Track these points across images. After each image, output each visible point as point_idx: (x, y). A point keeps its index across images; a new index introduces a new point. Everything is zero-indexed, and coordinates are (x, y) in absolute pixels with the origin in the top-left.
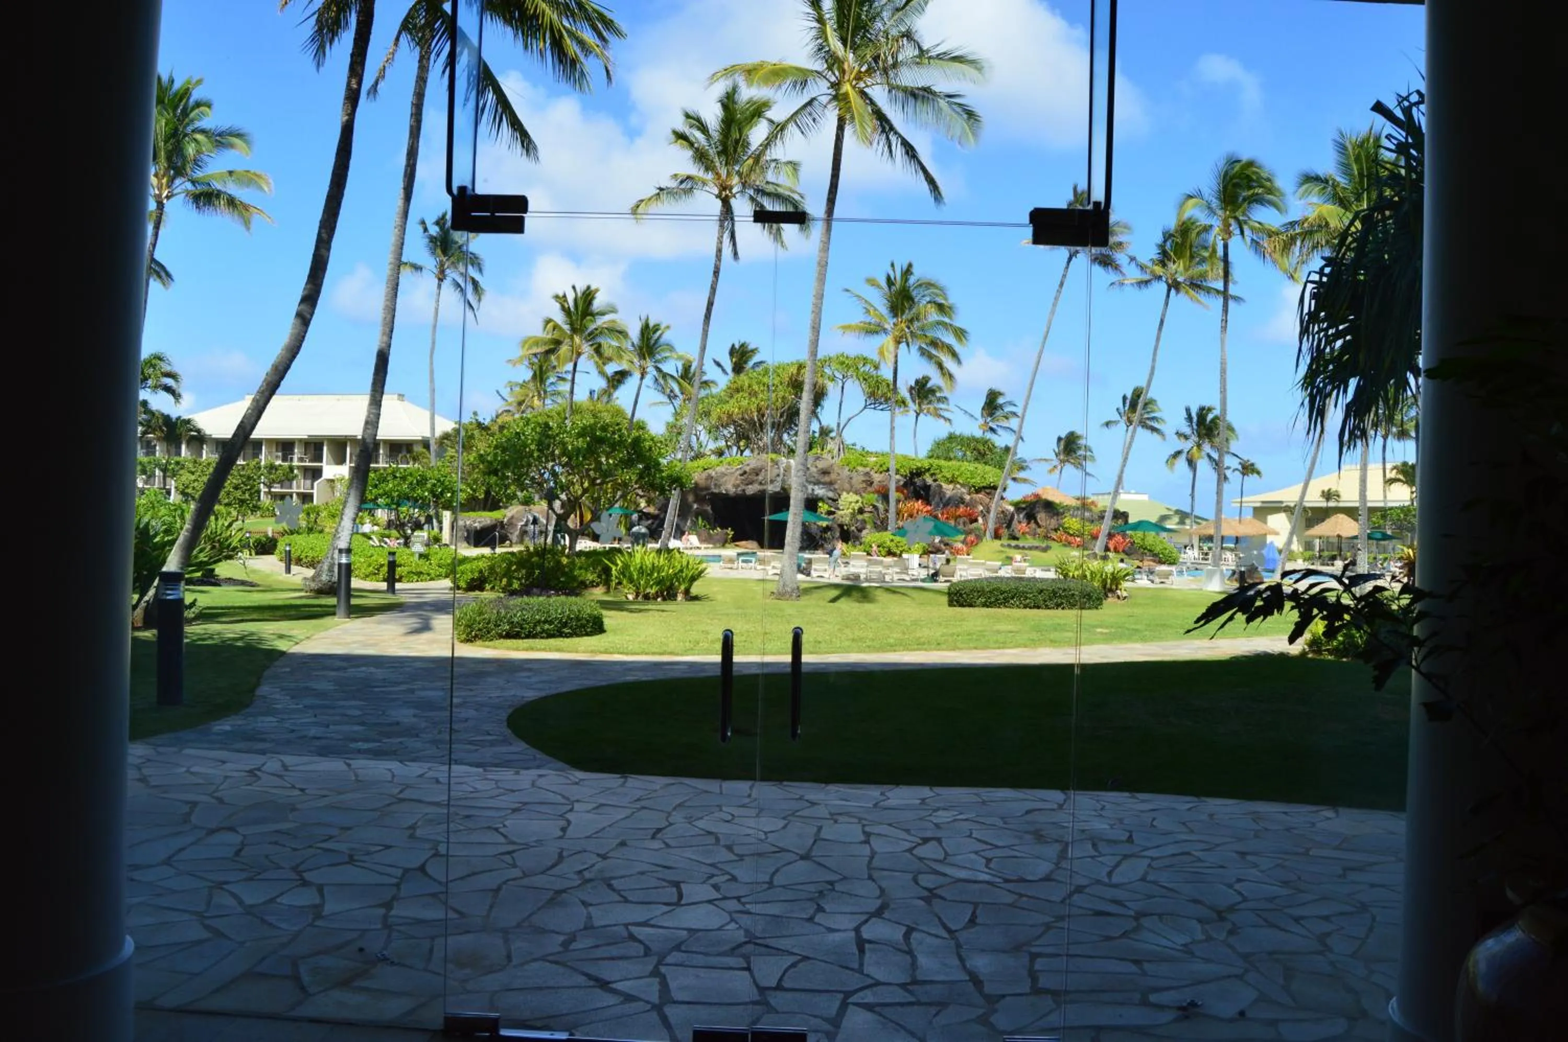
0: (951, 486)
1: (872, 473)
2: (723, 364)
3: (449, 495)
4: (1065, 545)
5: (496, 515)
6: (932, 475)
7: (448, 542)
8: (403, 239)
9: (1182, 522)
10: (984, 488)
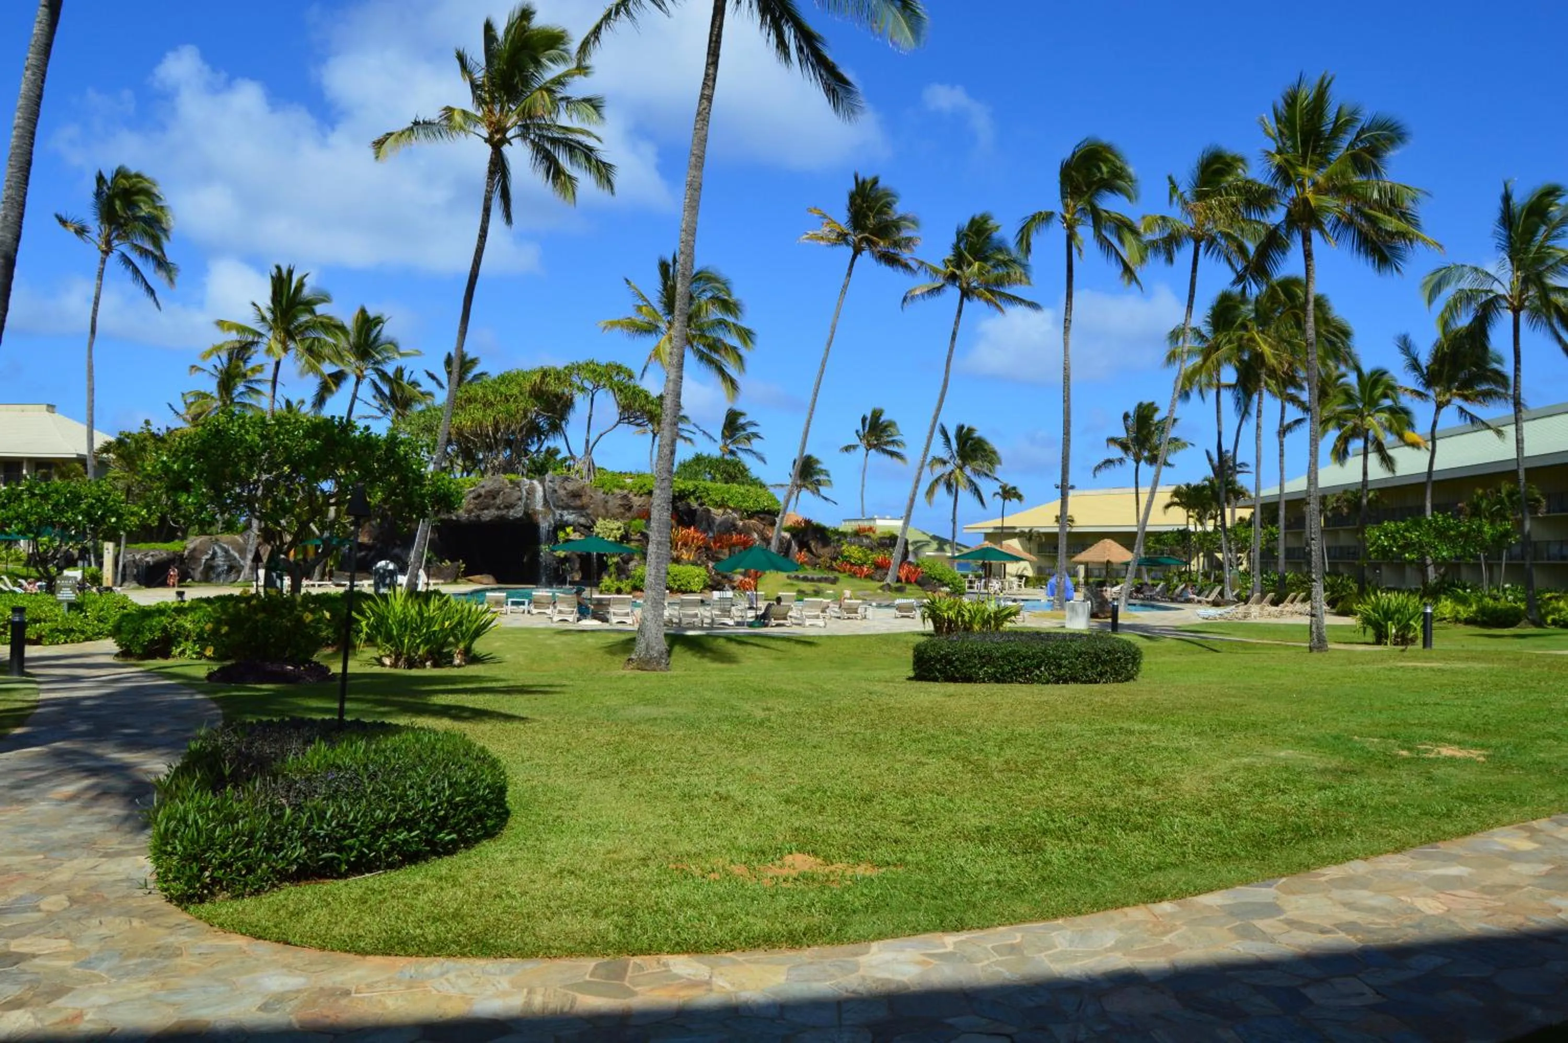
0: (721, 511)
1: (631, 496)
2: (437, 375)
3: (113, 520)
4: (851, 576)
5: (175, 546)
6: (697, 499)
7: (110, 584)
8: (41, 89)
9: (941, 549)
10: (757, 512)
